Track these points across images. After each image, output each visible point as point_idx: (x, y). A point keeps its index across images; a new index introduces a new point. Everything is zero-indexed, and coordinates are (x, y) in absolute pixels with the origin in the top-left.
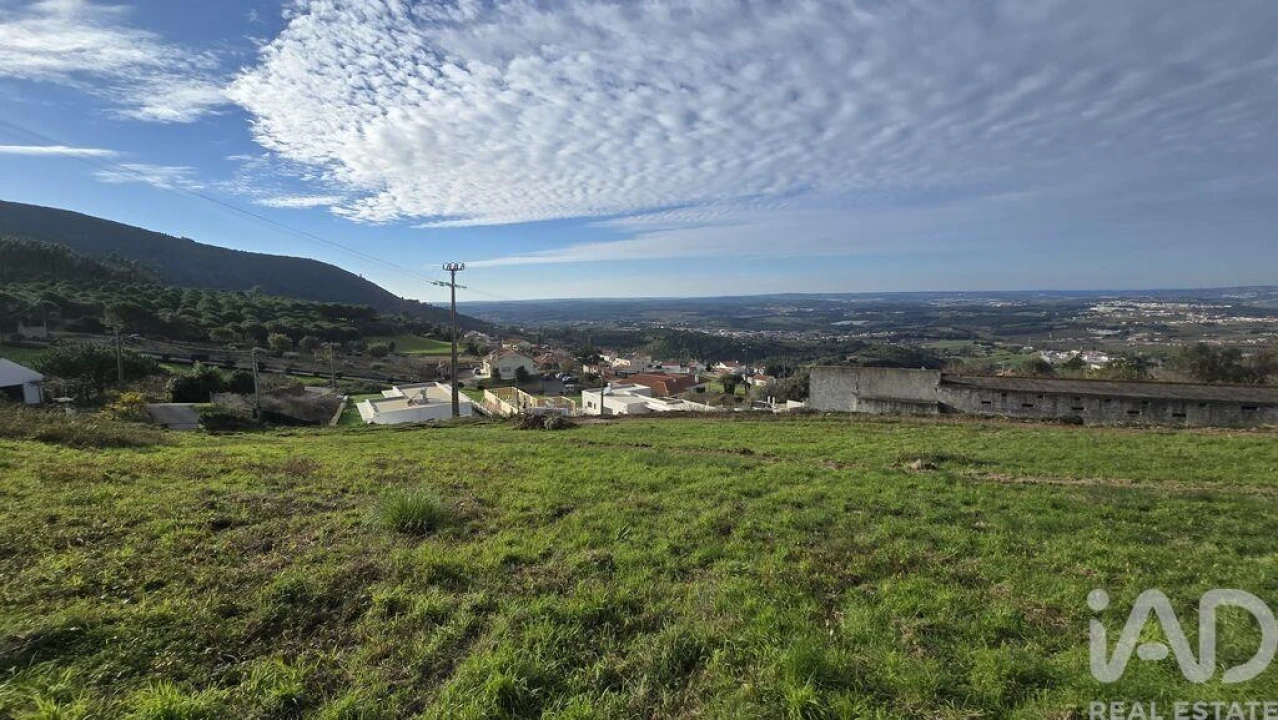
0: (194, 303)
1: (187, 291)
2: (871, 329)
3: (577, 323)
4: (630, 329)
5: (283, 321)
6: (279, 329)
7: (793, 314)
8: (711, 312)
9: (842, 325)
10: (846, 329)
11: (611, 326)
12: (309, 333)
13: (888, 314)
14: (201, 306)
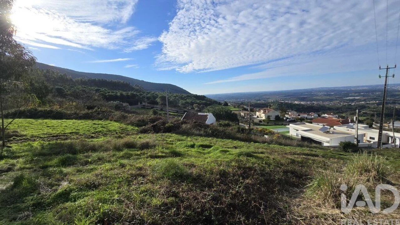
2: (365, 100)
7: (325, 95)
8: (290, 96)
9: (349, 99)
10: (353, 101)
13: (373, 94)
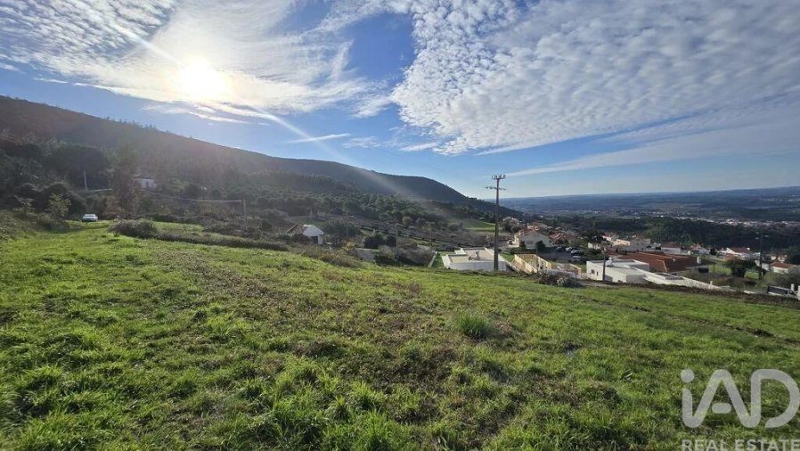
0: (374, 201)
1: (371, 196)
3: (585, 212)
4: (631, 217)
5: (410, 210)
6: (408, 214)
8: (716, 204)
11: (614, 215)
12: (420, 216)
14: (376, 203)
